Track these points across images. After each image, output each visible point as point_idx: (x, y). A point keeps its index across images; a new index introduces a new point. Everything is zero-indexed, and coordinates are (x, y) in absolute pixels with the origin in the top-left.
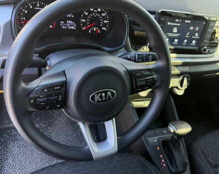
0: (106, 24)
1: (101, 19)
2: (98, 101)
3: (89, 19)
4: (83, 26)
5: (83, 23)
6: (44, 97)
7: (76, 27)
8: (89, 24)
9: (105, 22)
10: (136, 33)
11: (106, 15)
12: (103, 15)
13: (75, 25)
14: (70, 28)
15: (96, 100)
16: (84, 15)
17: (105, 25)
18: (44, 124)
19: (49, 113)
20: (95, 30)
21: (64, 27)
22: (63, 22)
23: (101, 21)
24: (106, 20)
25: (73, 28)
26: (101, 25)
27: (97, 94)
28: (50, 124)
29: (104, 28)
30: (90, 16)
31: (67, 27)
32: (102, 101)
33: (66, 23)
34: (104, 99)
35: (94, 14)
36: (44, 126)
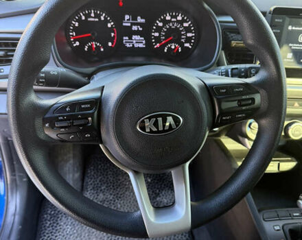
0: (191, 38)
1: (182, 31)
2: (151, 131)
3: (164, 32)
4: (156, 43)
5: (155, 37)
6: (66, 120)
7: (146, 44)
8: (164, 40)
9: (189, 35)
10: (234, 43)
11: (189, 25)
12: (186, 25)
13: (144, 42)
14: (136, 45)
15: (148, 130)
16: (157, 26)
17: (188, 40)
18: (111, 194)
19: (119, 180)
20: (173, 47)
21: (128, 45)
22: (127, 38)
23: (183, 35)
24: (191, 32)
25: (141, 45)
26: (183, 40)
27: (150, 118)
28: (119, 196)
29: (187, 45)
30: (166, 28)
31: (133, 45)
32: (158, 132)
33: (130, 38)
34: (161, 128)
35: (171, 25)
36: (111, 198)
